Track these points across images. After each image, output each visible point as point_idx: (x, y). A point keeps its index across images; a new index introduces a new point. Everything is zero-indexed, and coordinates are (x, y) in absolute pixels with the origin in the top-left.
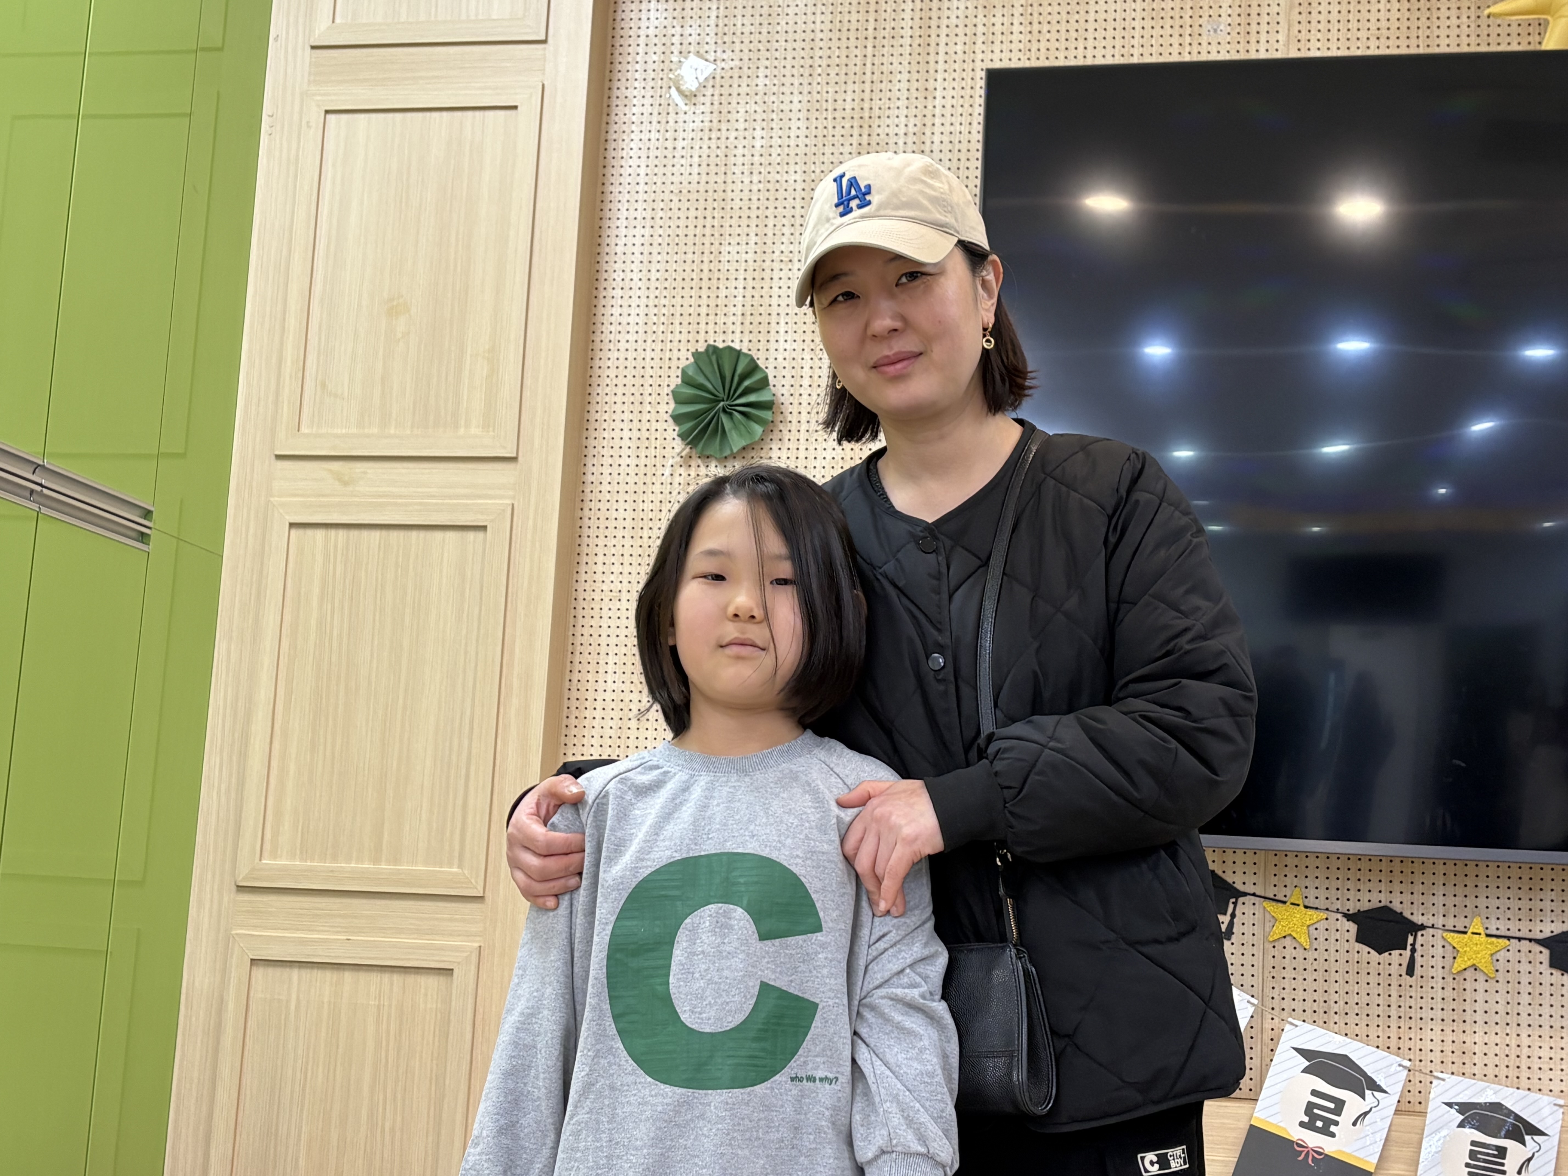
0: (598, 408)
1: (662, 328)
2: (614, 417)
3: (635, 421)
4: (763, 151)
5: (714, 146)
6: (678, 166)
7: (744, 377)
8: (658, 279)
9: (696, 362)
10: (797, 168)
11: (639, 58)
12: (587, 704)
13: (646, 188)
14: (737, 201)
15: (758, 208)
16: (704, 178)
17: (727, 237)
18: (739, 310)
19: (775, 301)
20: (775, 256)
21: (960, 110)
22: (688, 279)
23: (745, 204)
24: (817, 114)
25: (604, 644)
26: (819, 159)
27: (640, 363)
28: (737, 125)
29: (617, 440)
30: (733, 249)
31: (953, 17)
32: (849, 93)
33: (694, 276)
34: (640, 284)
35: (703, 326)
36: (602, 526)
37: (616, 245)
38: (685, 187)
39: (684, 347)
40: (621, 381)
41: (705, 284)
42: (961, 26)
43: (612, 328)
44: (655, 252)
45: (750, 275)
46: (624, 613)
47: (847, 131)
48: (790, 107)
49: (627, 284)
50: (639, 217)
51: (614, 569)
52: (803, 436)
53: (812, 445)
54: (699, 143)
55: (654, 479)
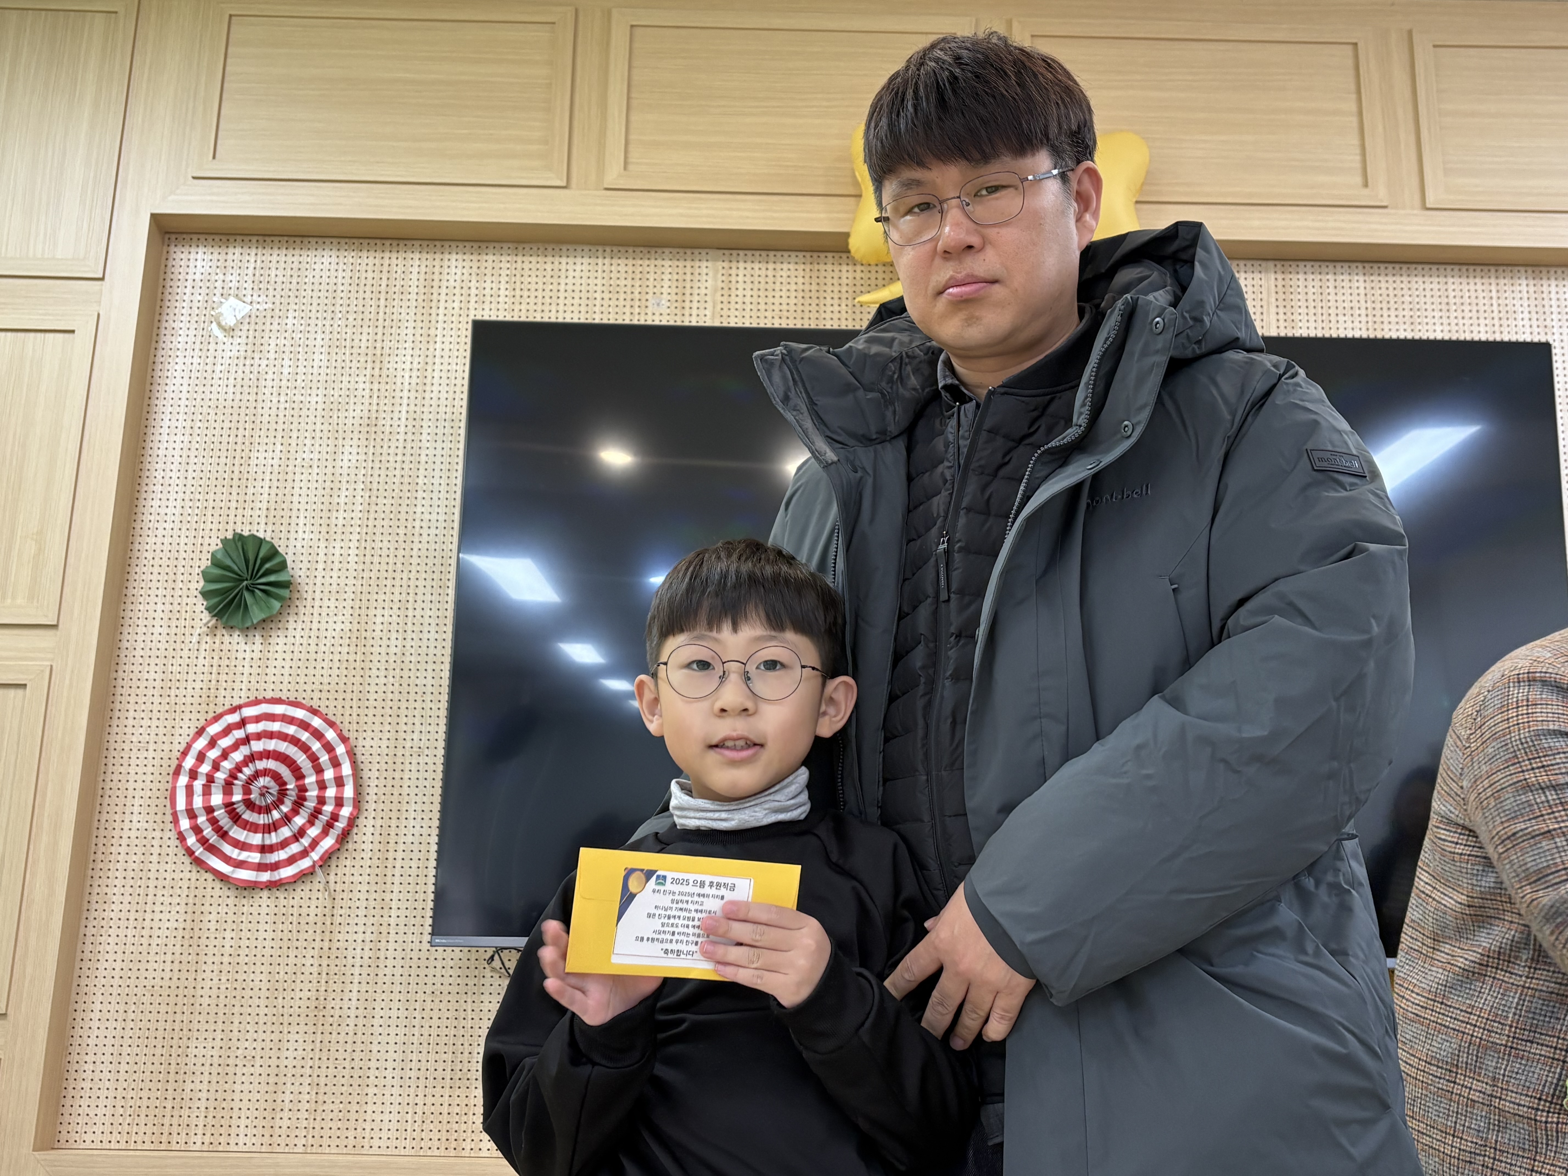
0: (136, 584)
1: (196, 518)
2: (150, 592)
3: (169, 596)
4: (290, 377)
5: (247, 371)
6: (216, 386)
7: (265, 560)
8: (194, 478)
9: (224, 547)
10: (319, 392)
11: (185, 298)
12: (114, 841)
13: (187, 403)
14: (266, 416)
15: (284, 423)
16: (238, 397)
17: (257, 445)
18: (264, 506)
19: (295, 499)
20: (297, 463)
21: (456, 354)
22: (220, 479)
23: (273, 419)
24: (337, 350)
25: (131, 789)
26: (337, 385)
27: (175, 547)
28: (268, 356)
29: (151, 612)
30: (261, 455)
31: (452, 281)
32: (365, 334)
33: (226, 476)
34: (178, 482)
35: (232, 517)
36: (134, 686)
37: (159, 448)
38: (222, 403)
39: (214, 535)
41: (235, 483)
42: (458, 288)
43: (152, 518)
45: (275, 477)
46: (150, 762)
47: (362, 365)
48: (314, 343)
49: (167, 481)
50: (180, 427)
51: (143, 723)
52: (316, 611)
53: (324, 618)
54: (235, 368)
55: (183, 646)
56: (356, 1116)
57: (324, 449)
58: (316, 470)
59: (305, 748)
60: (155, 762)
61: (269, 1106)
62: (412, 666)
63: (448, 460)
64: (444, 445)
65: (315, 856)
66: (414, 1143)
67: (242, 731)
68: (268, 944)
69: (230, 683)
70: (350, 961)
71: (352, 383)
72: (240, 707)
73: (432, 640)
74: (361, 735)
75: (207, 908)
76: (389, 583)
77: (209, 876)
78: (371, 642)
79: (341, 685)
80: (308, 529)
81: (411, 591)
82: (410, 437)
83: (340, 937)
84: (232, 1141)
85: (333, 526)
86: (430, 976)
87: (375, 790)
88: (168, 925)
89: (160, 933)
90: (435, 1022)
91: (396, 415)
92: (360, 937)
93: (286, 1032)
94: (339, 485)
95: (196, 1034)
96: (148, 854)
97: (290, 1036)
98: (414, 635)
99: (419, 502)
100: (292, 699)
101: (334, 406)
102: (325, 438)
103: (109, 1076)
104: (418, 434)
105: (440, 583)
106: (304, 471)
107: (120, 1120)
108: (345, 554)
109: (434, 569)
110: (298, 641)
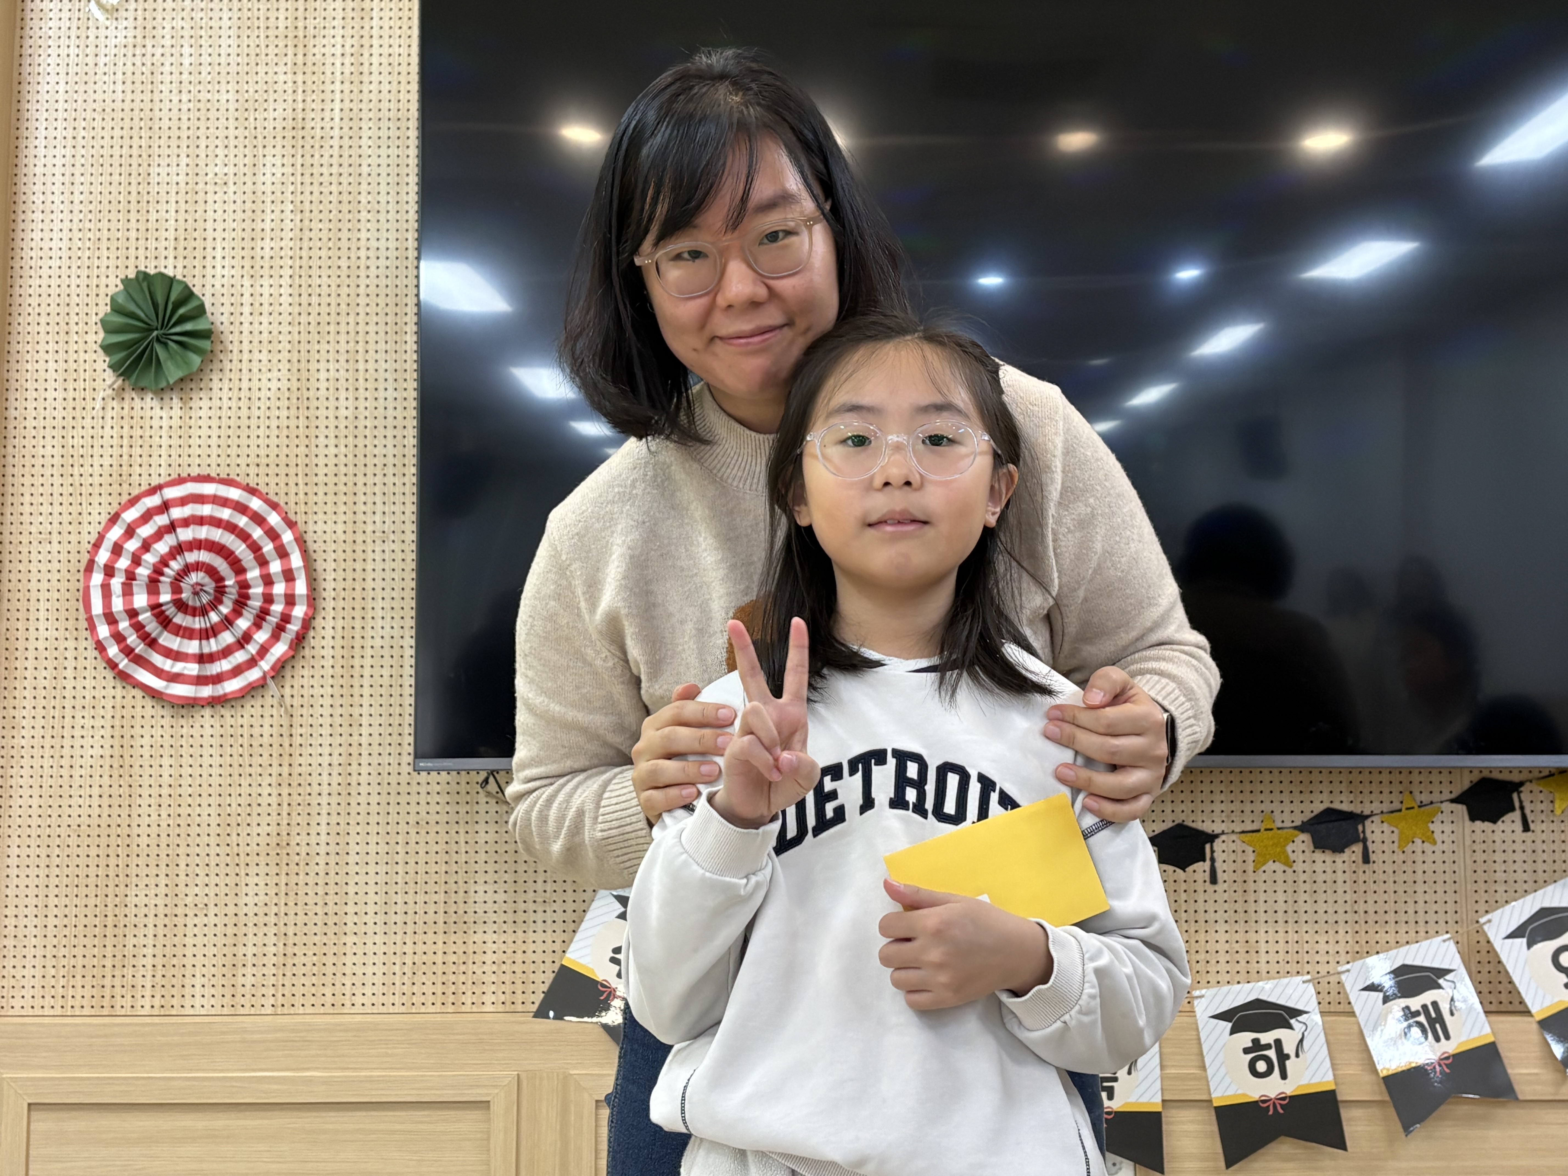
0: (20, 338)
1: (88, 253)
2: (38, 347)
3: (61, 352)
4: (192, 69)
5: (139, 63)
6: (100, 83)
7: (178, 305)
8: (81, 202)
9: (126, 289)
10: (229, 87)
12: (18, 654)
13: (66, 106)
14: (166, 120)
15: (189, 128)
16: (129, 97)
17: (156, 158)
18: (171, 234)
19: (210, 225)
20: (208, 179)
21: (399, 32)
22: (114, 202)
23: (175, 124)
24: (249, 32)
26: (252, 78)
27: (64, 291)
28: (163, 42)
29: (42, 373)
30: (163, 171)
32: (282, 11)
33: (121, 198)
34: (62, 207)
35: (132, 251)
36: (28, 464)
37: (34, 165)
38: (108, 105)
39: (110, 272)
40: (44, 309)
41: (133, 207)
43: (33, 254)
44: (77, 175)
45: (181, 198)
46: (55, 557)
47: (281, 50)
48: (219, 23)
49: (48, 207)
50: (58, 137)
51: (42, 509)
52: (245, 366)
53: (256, 376)
54: (123, 60)
55: (84, 414)
56: (333, 969)
57: (240, 161)
58: (232, 188)
59: (244, 536)
60: (61, 557)
61: (229, 961)
62: (367, 432)
63: (396, 170)
64: (390, 151)
65: (265, 665)
66: (404, 999)
67: (165, 516)
68: (215, 771)
69: (145, 458)
70: (316, 789)
71: (271, 74)
72: (160, 487)
73: (390, 399)
74: (311, 518)
75: (138, 731)
76: (332, 328)
77: (138, 693)
78: (316, 403)
79: (283, 457)
81: (360, 338)
82: (346, 142)
83: (301, 760)
84: (188, 1002)
85: (258, 258)
86: (413, 804)
87: (333, 585)
88: (91, 752)
89: (82, 762)
90: (422, 858)
91: (327, 115)
92: (326, 760)
93: (243, 874)
94: (262, 207)
95: (135, 880)
96: (60, 668)
97: (248, 880)
98: (368, 394)
99: (363, 226)
100: (223, 476)
101: (250, 105)
102: (241, 147)
103: (35, 931)
104: (355, 139)
105: (396, 328)
106: (217, 189)
107: (53, 982)
108: (276, 294)
109: (388, 310)
110: (226, 403)
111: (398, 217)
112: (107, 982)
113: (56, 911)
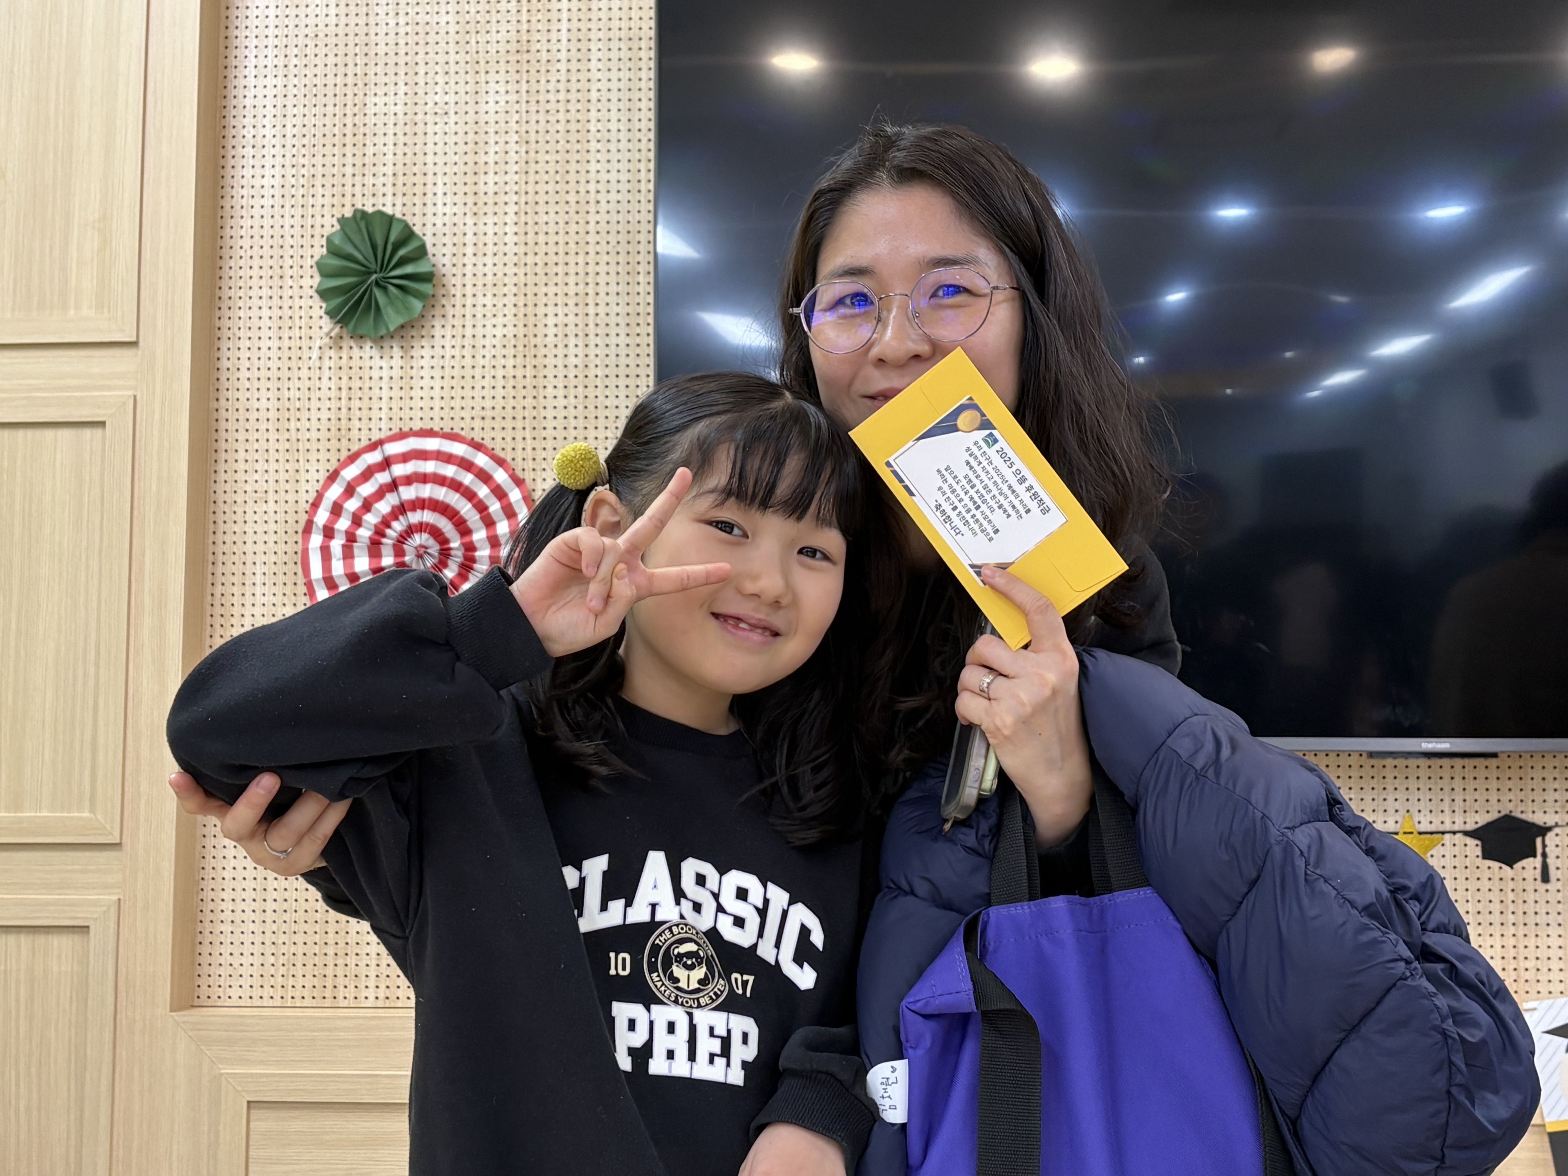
0: (232, 283)
1: (302, 191)
2: (251, 293)
3: (275, 298)
7: (397, 246)
8: (294, 136)
9: (342, 229)
13: (277, 32)
14: (382, 45)
15: (407, 54)
16: (343, 20)
17: (372, 86)
18: (389, 170)
19: (430, 159)
20: (427, 108)
22: (329, 136)
23: (391, 49)
25: (250, 553)
27: (278, 232)
29: (255, 320)
30: (380, 100)
33: (336, 130)
34: (274, 141)
35: (349, 188)
36: (242, 419)
37: (245, 97)
39: (326, 211)
41: (349, 140)
43: (244, 192)
44: (290, 105)
45: (399, 130)
46: (271, 517)
49: (259, 141)
50: (270, 65)
51: (258, 466)
52: (469, 311)
55: (300, 364)
58: (453, 118)
59: (469, 495)
60: (278, 517)
62: (598, 382)
64: (621, 75)
67: (387, 474)
69: (365, 412)
72: (379, 443)
76: (560, 269)
78: (544, 351)
80: (449, 199)
81: (590, 279)
82: (574, 66)
85: (481, 194)
91: (554, 36)
94: (485, 138)
98: (598, 340)
99: (592, 157)
100: (447, 430)
101: (471, 27)
102: (462, 72)
103: (253, 916)
104: (585, 61)
105: (629, 268)
106: (437, 120)
107: (272, 971)
108: (501, 233)
109: (619, 249)
110: (449, 352)
111: (630, 145)
112: (329, 971)
113: (275, 895)
